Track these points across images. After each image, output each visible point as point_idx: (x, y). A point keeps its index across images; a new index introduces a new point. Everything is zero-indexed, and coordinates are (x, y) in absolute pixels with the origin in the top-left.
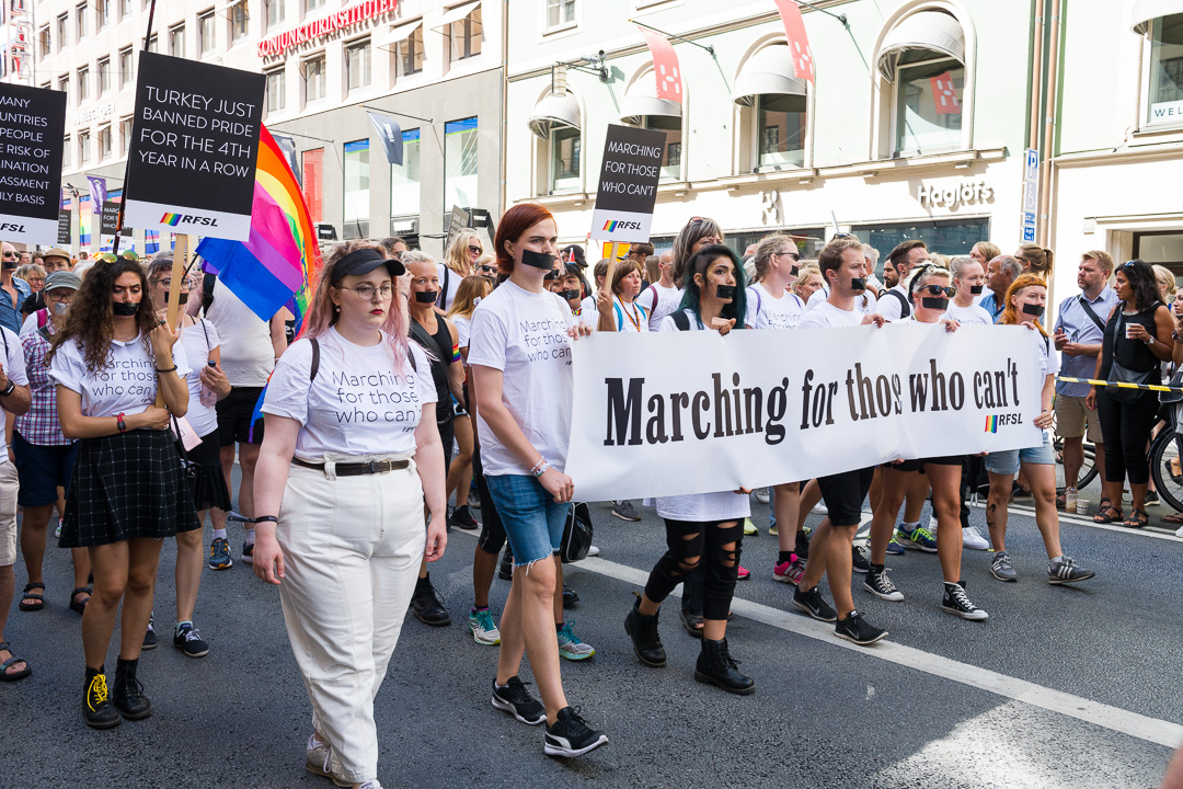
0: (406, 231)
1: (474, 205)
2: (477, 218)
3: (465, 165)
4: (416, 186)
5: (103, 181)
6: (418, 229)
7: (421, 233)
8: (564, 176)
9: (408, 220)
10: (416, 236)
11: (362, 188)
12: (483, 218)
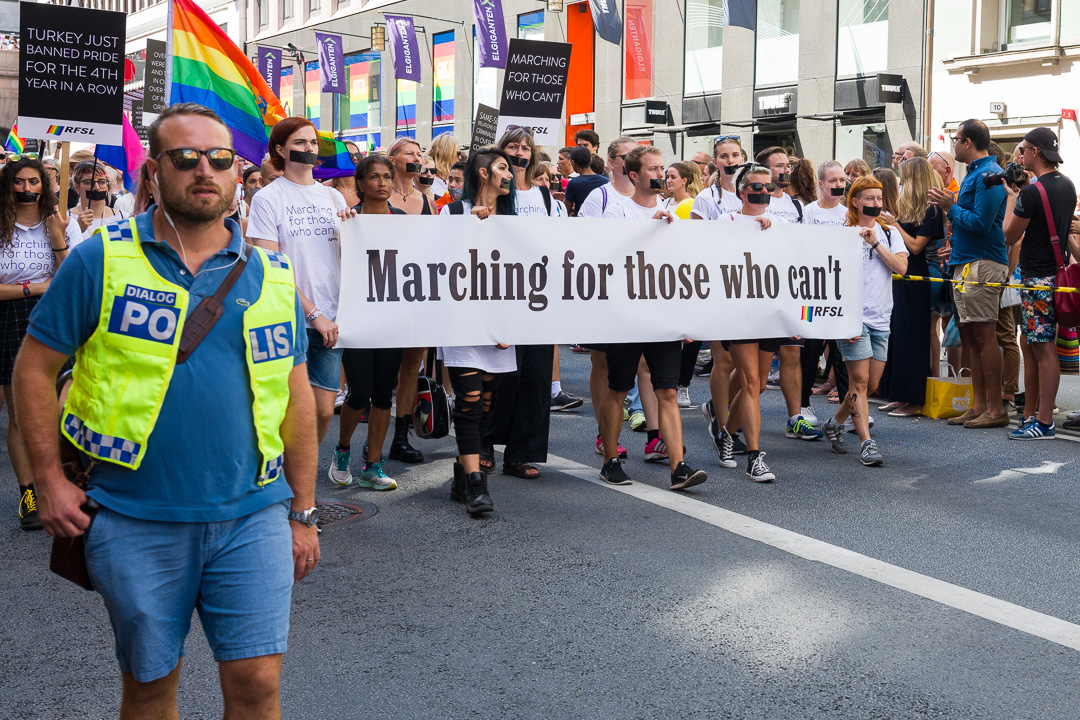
0: (777, 110)
1: (884, 69)
2: (887, 88)
3: (868, 7)
4: (793, 41)
5: (338, 39)
6: (795, 107)
7: (800, 113)
8: (1025, 20)
9: (780, 93)
10: (793, 117)
11: (711, 45)
12: (896, 89)
